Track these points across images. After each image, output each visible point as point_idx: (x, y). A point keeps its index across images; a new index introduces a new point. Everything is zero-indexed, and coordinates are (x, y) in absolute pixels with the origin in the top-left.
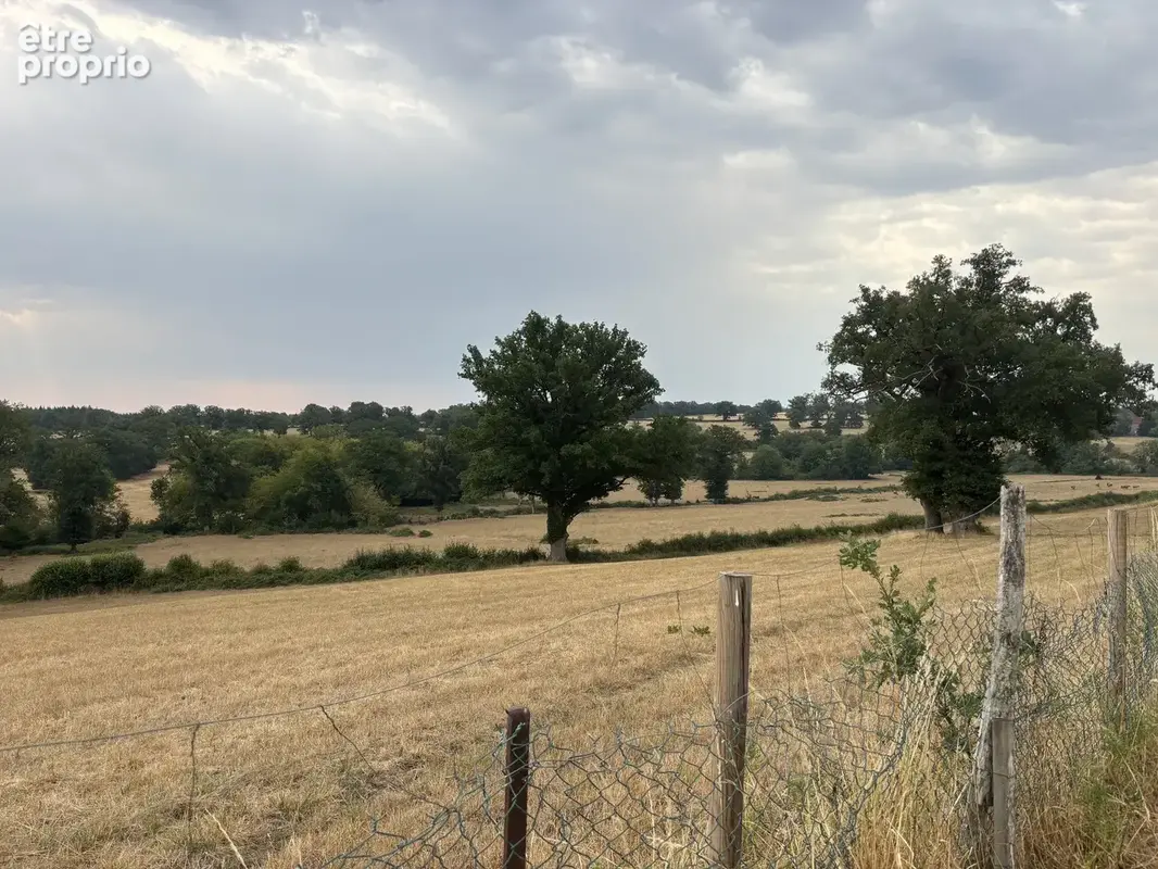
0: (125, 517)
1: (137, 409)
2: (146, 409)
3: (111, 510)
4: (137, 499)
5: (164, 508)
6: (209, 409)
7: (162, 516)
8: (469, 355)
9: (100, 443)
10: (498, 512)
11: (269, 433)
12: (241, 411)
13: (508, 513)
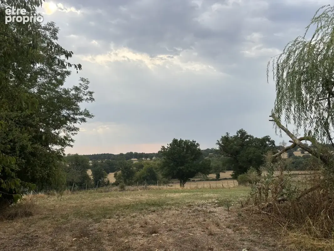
0: (109, 181)
1: (119, 153)
2: (121, 153)
3: (106, 180)
4: (111, 178)
5: (117, 179)
6: (135, 153)
7: (116, 181)
8: (162, 148)
9: (108, 164)
10: (195, 180)
11: (148, 159)
12: (142, 153)
13: (197, 181)
